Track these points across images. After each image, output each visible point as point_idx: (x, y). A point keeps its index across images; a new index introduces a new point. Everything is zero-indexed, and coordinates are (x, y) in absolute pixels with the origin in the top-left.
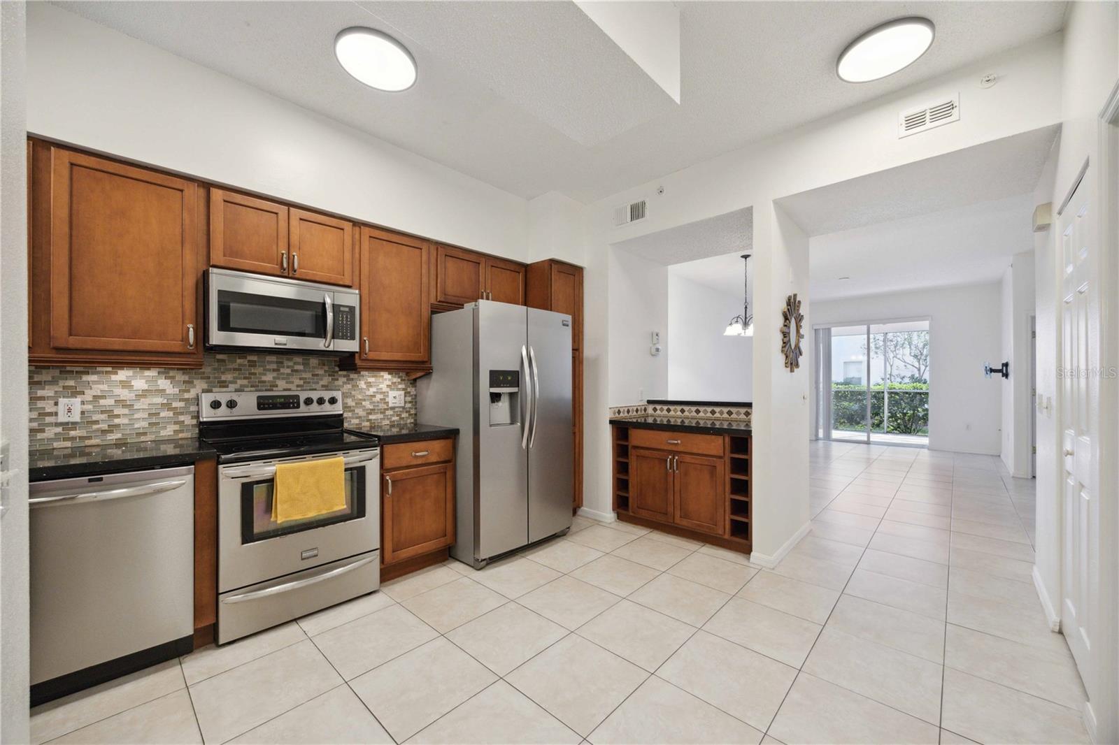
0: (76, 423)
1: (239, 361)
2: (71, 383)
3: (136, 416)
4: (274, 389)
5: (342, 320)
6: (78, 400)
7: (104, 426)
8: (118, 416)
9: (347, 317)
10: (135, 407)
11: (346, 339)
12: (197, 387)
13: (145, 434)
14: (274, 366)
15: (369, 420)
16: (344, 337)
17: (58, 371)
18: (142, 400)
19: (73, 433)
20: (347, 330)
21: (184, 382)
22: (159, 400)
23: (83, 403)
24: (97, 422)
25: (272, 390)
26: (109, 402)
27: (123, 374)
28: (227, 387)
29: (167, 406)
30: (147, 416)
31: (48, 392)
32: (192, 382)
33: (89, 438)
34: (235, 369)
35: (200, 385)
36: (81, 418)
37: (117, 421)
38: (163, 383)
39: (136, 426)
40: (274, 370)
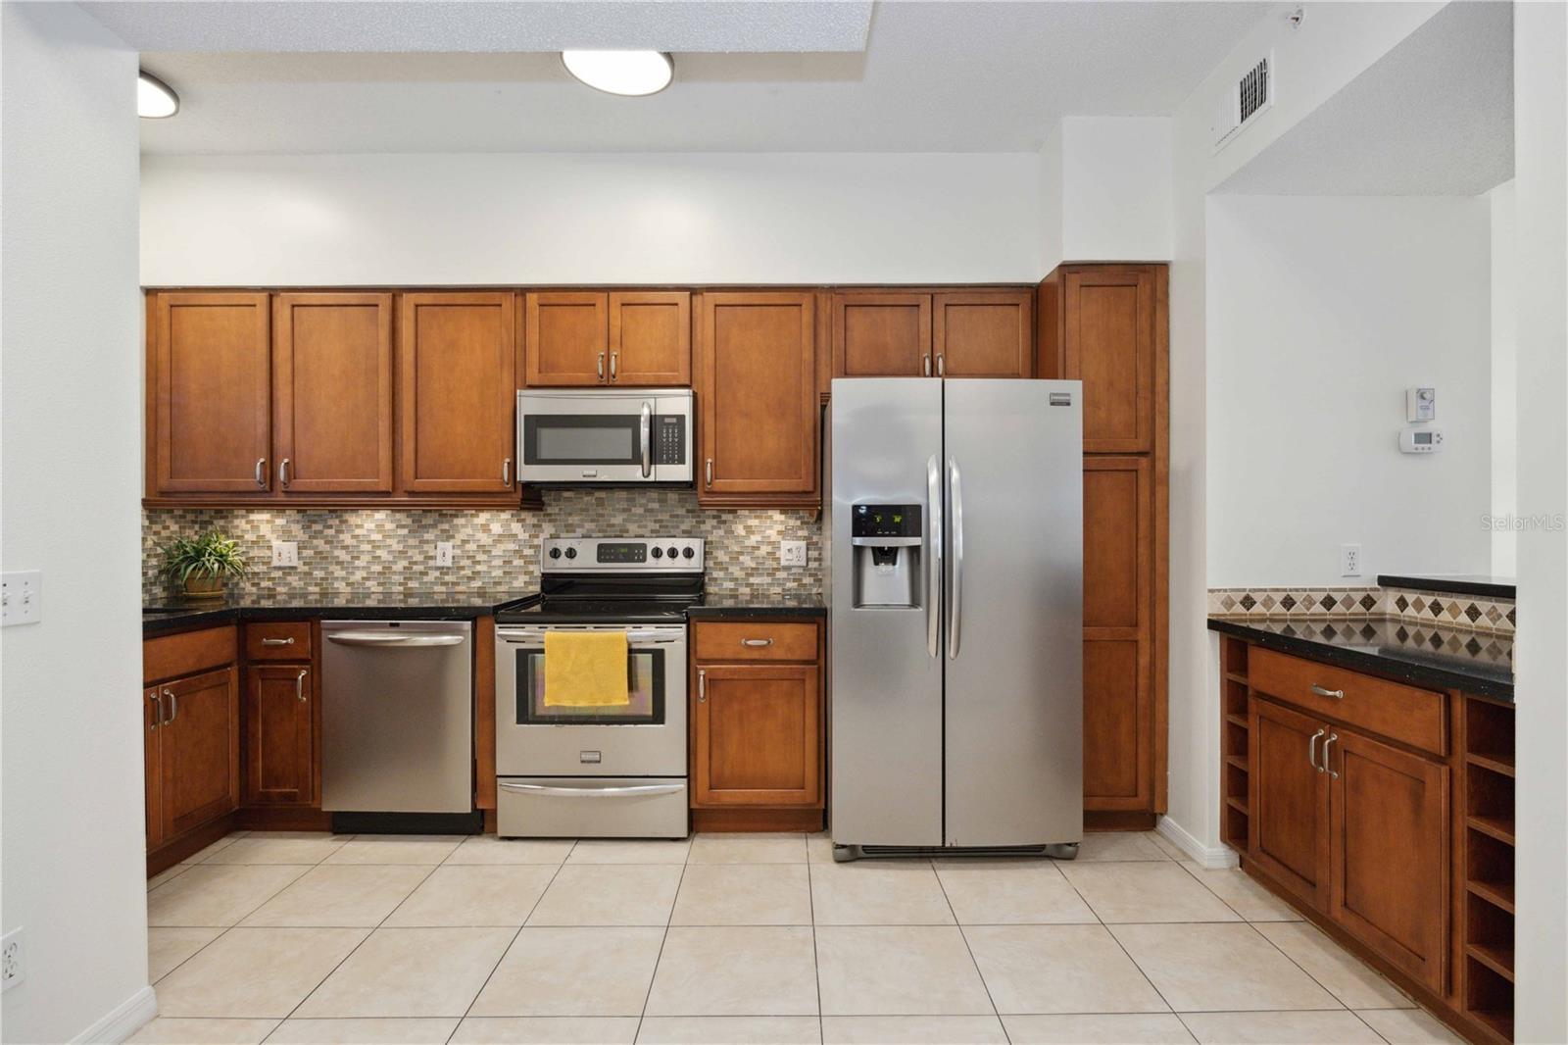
0: (448, 568)
1: (586, 499)
2: (446, 526)
3: (493, 563)
4: (625, 535)
5: (668, 437)
6: (449, 545)
7: (468, 572)
8: (479, 562)
10: (493, 554)
11: (673, 463)
12: (546, 531)
13: (500, 583)
14: (625, 505)
15: (748, 585)
17: (437, 514)
18: (499, 545)
19: (447, 578)
20: (673, 450)
21: (534, 526)
22: (512, 546)
23: (453, 547)
24: (463, 568)
25: (622, 537)
26: (471, 547)
27: (483, 517)
28: (574, 532)
29: (518, 553)
30: (501, 564)
31: (429, 536)
32: (540, 526)
33: (457, 584)
34: (582, 510)
35: (548, 529)
36: (453, 563)
37: (478, 568)
38: (516, 528)
39: (493, 574)
40: (624, 510)
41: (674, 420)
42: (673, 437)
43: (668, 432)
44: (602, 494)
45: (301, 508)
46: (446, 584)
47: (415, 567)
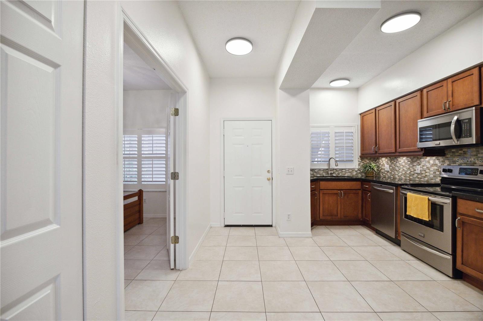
0: (419, 173)
1: (460, 152)
2: (419, 161)
3: (431, 173)
5: (465, 127)
6: (419, 166)
7: (424, 175)
8: (427, 172)
9: (467, 125)
10: (431, 170)
11: (467, 137)
12: (446, 163)
13: (432, 179)
16: (466, 136)
17: (417, 158)
18: (432, 167)
19: (419, 176)
20: (467, 132)
21: (442, 161)
22: (436, 168)
23: (420, 167)
24: (423, 174)
25: (474, 166)
26: (425, 167)
27: (428, 158)
28: (455, 163)
29: (438, 170)
30: (433, 173)
31: (415, 164)
32: (444, 161)
33: (421, 178)
34: (458, 156)
35: (447, 162)
36: (420, 172)
37: (427, 174)
38: (437, 162)
39: (431, 176)
41: (467, 121)
42: (467, 127)
43: (465, 126)
44: (465, 150)
45: (390, 157)
46: (418, 178)
47: (411, 173)
